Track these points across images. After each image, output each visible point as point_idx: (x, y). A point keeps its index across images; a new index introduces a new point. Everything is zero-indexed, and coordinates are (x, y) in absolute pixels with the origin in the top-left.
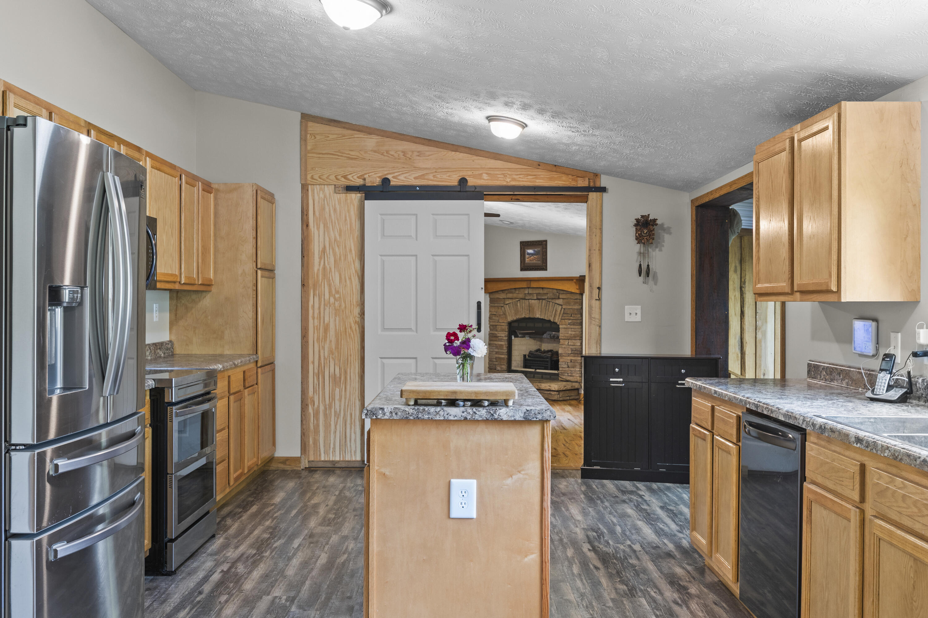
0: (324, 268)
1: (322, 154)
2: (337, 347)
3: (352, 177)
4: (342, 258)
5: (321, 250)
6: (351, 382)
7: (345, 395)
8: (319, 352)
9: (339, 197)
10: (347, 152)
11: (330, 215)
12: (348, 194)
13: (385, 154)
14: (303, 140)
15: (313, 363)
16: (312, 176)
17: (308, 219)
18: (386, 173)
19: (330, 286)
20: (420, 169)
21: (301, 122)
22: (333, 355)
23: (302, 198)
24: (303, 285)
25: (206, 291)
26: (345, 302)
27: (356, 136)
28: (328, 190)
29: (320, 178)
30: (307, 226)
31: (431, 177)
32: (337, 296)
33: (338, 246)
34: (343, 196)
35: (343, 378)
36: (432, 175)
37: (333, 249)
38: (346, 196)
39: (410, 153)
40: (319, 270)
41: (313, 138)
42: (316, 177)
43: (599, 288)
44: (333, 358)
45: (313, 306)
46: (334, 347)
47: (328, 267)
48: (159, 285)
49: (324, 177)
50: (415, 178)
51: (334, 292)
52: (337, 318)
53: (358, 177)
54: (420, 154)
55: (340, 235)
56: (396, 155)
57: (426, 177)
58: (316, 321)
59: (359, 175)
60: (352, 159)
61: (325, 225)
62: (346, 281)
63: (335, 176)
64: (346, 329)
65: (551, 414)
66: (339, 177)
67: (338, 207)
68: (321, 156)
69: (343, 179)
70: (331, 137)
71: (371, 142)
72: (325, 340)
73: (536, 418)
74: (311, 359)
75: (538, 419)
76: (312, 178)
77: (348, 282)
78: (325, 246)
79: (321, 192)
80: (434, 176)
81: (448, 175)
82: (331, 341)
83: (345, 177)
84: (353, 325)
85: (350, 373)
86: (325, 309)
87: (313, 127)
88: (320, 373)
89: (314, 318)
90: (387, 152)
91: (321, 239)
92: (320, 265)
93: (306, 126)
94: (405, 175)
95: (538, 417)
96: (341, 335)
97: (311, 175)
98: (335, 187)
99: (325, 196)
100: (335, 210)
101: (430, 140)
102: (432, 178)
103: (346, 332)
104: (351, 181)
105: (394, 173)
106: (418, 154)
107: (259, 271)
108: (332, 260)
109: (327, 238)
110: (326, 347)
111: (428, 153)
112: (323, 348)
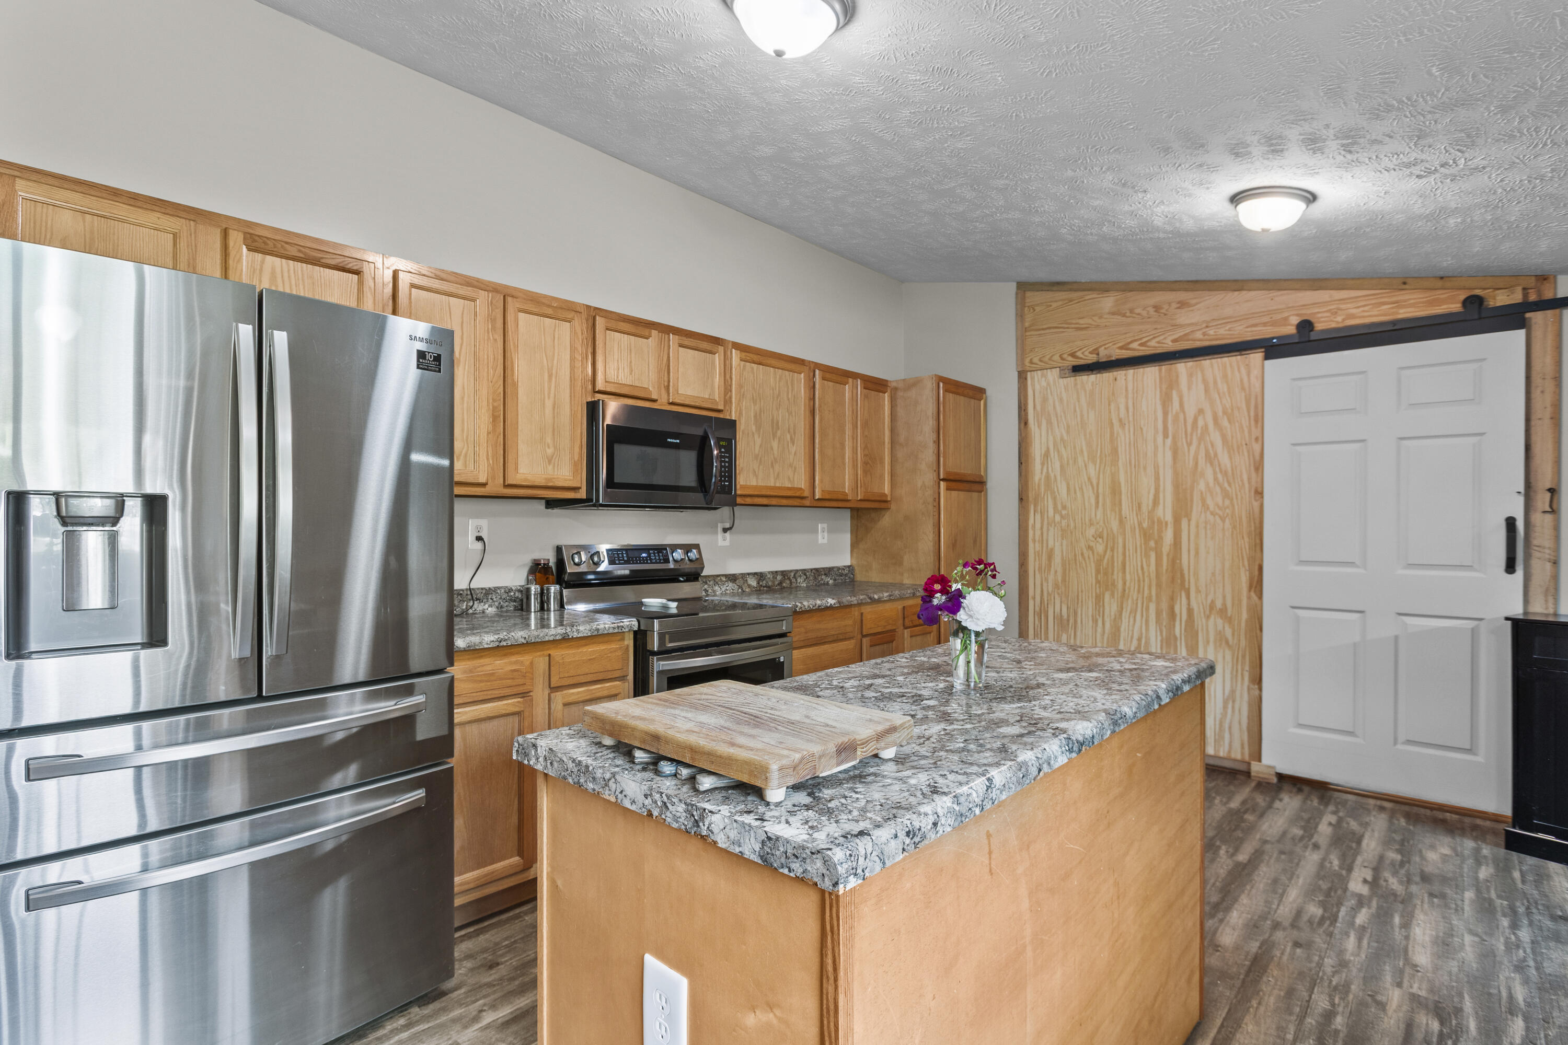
0: (1048, 477)
1: (1043, 329)
2: (1064, 580)
3: (1083, 353)
4: (1071, 462)
5: (1043, 452)
6: (1082, 626)
8: (1042, 585)
9: (1065, 383)
10: (1074, 321)
11: (1055, 408)
12: (1077, 378)
13: (1128, 314)
14: (1020, 316)
15: (1034, 598)
16: (1031, 360)
17: (1026, 414)
18: (1129, 340)
19: (1054, 499)
20: (1181, 326)
21: (1017, 294)
22: (1059, 589)
23: (1019, 389)
24: (1021, 499)
25: (881, 509)
26: (1074, 520)
27: (1087, 297)
28: (1053, 375)
29: (1041, 361)
30: (1026, 423)
31: (1199, 335)
32: (1064, 512)
33: (1065, 447)
34: (1071, 381)
36: (1201, 332)
37: (1058, 452)
38: (1076, 380)
39: (1166, 307)
40: (1040, 480)
41: (1032, 311)
42: (1036, 360)
43: (1552, 491)
44: (1058, 594)
45: (1034, 526)
46: (1060, 579)
47: (1052, 475)
48: (739, 500)
49: (1046, 359)
50: (1174, 341)
51: (1060, 507)
52: (1065, 542)
53: (1090, 353)
54: (1182, 305)
55: (1068, 432)
56: (1144, 313)
57: (1190, 337)
58: (1037, 544)
59: (1091, 349)
60: (1082, 329)
61: (1049, 423)
62: (1075, 492)
63: (1061, 356)
64: (1075, 555)
65: (825, 871)
66: (1065, 356)
67: (1064, 395)
68: (1042, 332)
69: (1070, 358)
70: (1054, 305)
71: (1108, 302)
72: (1049, 570)
73: (790, 871)
74: (1031, 593)
75: (792, 875)
76: (1031, 362)
77: (1078, 493)
78: (1048, 449)
79: (1044, 379)
80: (1204, 334)
81: (1227, 328)
82: (1056, 572)
83: (1073, 355)
84: (1085, 551)
85: (1082, 615)
86: (1048, 530)
87: (1034, 297)
88: (1042, 612)
89: (1034, 541)
90: (1131, 311)
91: (1044, 439)
92: (1042, 473)
93: (1024, 298)
94: (1157, 339)
95: (793, 866)
96: (1069, 564)
97: (1029, 358)
98: (1060, 370)
99: (1048, 384)
100: (1061, 400)
101: (1196, 282)
102: (1201, 337)
103: (1075, 560)
104: (1081, 358)
105: (1141, 339)
106: (1178, 305)
107: (942, 483)
108: (1057, 465)
109: (1051, 438)
110: (1051, 578)
111: (1194, 301)
112: (1047, 580)
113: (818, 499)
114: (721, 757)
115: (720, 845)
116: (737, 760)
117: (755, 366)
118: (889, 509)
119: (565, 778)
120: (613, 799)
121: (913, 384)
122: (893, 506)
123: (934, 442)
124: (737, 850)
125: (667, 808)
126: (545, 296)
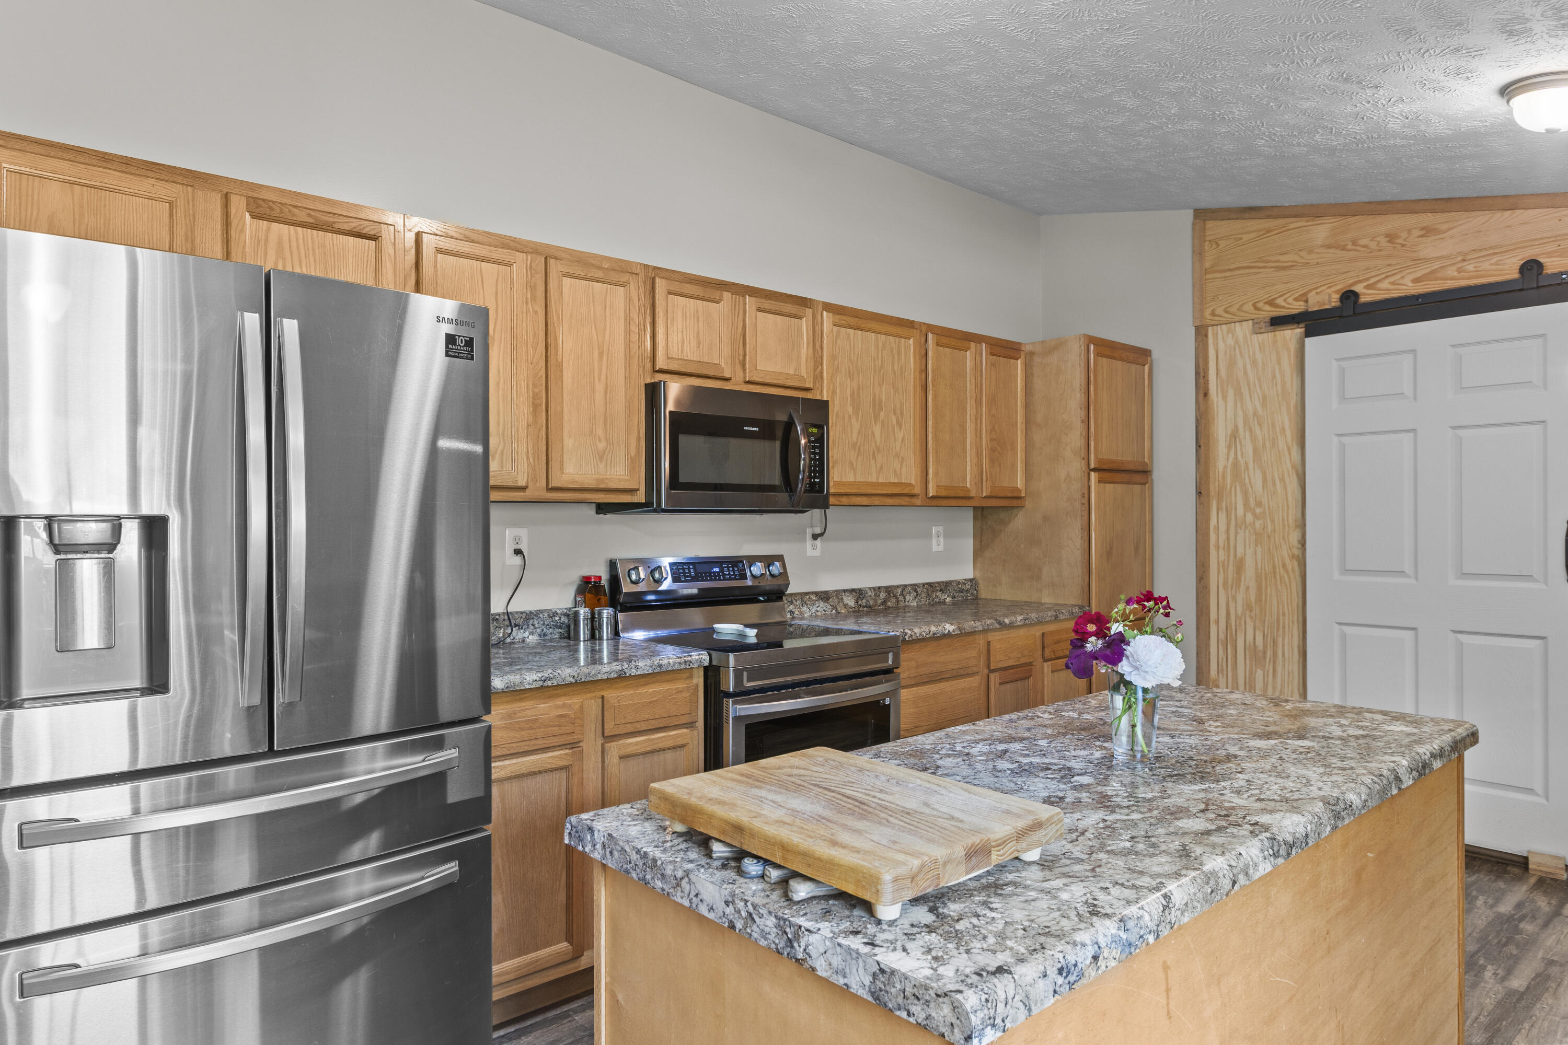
0: (1236, 464)
1: (1230, 270)
2: (1259, 599)
3: (1285, 300)
4: (1268, 444)
5: (1229, 433)
6: (1284, 661)
7: (1274, 682)
8: (1228, 605)
9: (1260, 340)
10: (1274, 259)
11: (1245, 373)
12: (1278, 333)
13: (1350, 247)
14: (1198, 253)
15: (1217, 622)
16: (1213, 310)
17: (1207, 383)
18: (1352, 281)
19: (1245, 494)
20: (1426, 260)
21: (1194, 224)
22: (1251, 611)
23: (1197, 349)
24: (1199, 493)
25: (1012, 508)
26: (1273, 521)
27: (1292, 226)
28: (1243, 330)
29: (1226, 312)
30: (1206, 395)
31: (1452, 272)
32: (1258, 511)
33: (1260, 425)
34: (1268, 337)
35: (1269, 654)
36: (1455, 268)
37: (1251, 431)
38: (1275, 336)
39: (1404, 235)
40: (1225, 467)
41: (1214, 246)
42: (1220, 311)
44: (1251, 617)
45: (1217, 528)
46: (1253, 598)
47: (1242, 462)
48: (832, 500)
49: (1234, 309)
50: (1416, 281)
51: (1252, 504)
52: (1259, 549)
53: (1296, 299)
54: (1428, 231)
55: (1264, 405)
56: (1373, 245)
57: (1439, 275)
58: (1221, 552)
59: (1297, 295)
60: (1284, 268)
61: (1238, 393)
62: (1274, 484)
63: (1254, 305)
64: (1274, 567)
66: (1260, 305)
67: (1259, 356)
68: (1227, 274)
69: (1267, 308)
70: (1246, 238)
71: (1321, 231)
72: (1238, 585)
73: (909, 1015)
74: (1213, 616)
75: (911, 1020)
76: (1213, 314)
77: (1279, 485)
78: (1236, 427)
79: (1230, 335)
80: (1459, 270)
81: (1493, 261)
82: (1248, 588)
83: (1271, 303)
84: (1288, 561)
85: (1283, 646)
86: (1236, 533)
87: (1216, 228)
88: (1229, 641)
89: (1217, 547)
90: (1354, 243)
91: (1231, 415)
92: (1228, 459)
93: (1204, 229)
94: (1393, 279)
95: (913, 1009)
96: (1266, 578)
97: (1211, 308)
98: (1253, 324)
99: (1237, 342)
100: (1254, 363)
101: (1448, 200)
102: (1455, 274)
103: (1275, 572)
104: (1283, 307)
105: (1368, 279)
106: (1422, 233)
107: (1093, 474)
108: (1249, 448)
109: (1240, 413)
110: (1240, 597)
111: (1445, 226)
112: (1234, 598)
113: (933, 497)
114: (819, 859)
115: (819, 973)
116: (839, 865)
117: (851, 332)
118: (1023, 507)
119: (627, 872)
120: (686, 903)
121: (1055, 346)
122: (1028, 504)
123: (1083, 421)
124: (842, 981)
125: (753, 919)
126: (595, 256)
